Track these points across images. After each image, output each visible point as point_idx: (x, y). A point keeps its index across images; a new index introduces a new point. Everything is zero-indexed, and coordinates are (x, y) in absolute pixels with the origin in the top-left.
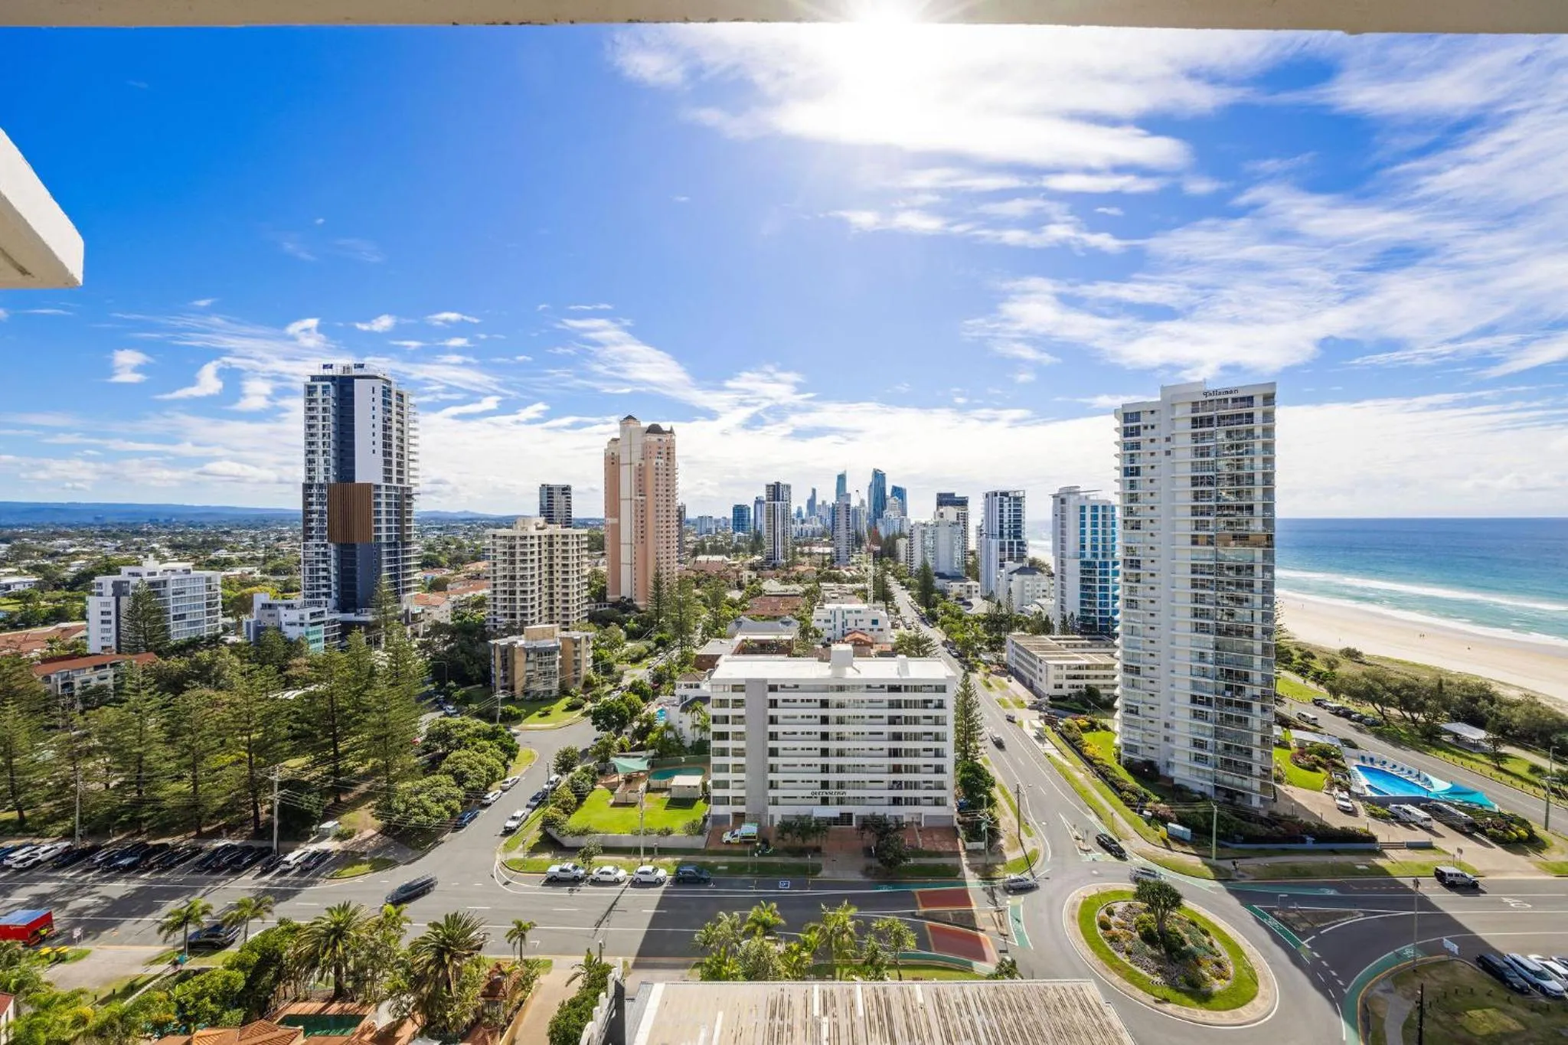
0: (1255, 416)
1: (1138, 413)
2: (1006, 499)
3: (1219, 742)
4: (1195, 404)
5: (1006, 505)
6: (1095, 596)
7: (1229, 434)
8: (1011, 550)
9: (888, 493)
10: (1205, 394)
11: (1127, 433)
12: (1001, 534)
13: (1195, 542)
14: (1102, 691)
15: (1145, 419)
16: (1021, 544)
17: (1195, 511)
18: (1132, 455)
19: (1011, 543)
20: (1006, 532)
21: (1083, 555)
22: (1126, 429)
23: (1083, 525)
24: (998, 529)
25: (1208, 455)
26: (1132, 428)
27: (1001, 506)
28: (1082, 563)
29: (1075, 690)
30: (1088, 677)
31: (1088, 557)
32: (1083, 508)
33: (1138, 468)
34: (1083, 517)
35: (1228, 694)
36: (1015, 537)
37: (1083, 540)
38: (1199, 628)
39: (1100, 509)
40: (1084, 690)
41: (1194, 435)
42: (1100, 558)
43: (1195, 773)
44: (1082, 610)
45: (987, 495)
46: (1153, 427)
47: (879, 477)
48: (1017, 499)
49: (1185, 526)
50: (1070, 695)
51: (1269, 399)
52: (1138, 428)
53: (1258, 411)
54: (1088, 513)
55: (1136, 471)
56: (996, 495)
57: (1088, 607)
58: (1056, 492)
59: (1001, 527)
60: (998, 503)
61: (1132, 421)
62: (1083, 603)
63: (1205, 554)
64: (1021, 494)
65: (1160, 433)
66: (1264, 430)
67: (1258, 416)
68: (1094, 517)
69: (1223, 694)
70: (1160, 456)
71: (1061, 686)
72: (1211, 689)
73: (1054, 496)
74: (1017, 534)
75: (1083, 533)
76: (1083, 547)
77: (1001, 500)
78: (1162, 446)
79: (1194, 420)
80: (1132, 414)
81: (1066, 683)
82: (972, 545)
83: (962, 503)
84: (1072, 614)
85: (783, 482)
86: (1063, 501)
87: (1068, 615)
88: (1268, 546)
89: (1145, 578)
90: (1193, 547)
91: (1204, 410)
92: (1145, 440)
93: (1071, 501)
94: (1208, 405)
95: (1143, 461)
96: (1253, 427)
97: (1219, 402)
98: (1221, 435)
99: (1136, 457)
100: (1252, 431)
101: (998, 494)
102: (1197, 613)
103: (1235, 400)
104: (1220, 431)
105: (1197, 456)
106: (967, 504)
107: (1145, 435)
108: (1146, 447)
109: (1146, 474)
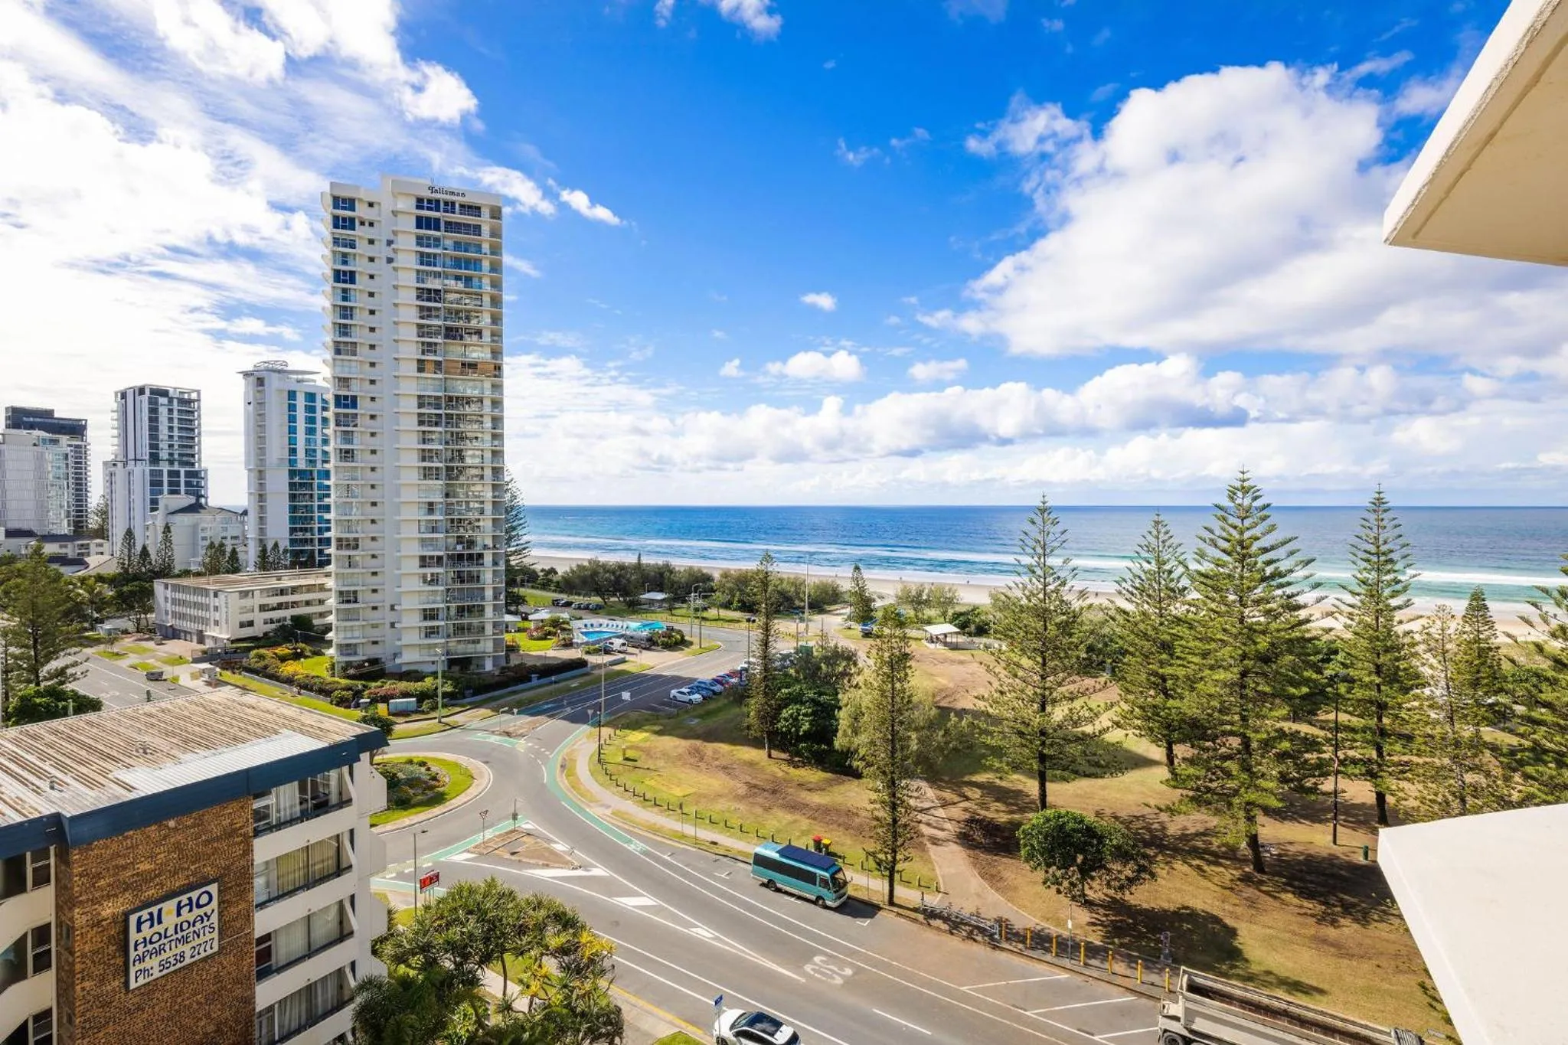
0: (483, 228)
1: (352, 201)
2: (163, 400)
3: (451, 606)
4: (420, 200)
5: (163, 411)
6: (312, 518)
7: (457, 245)
8: (174, 484)
10: (431, 189)
11: (339, 223)
12: (155, 459)
13: (421, 370)
14: (316, 622)
15: (361, 211)
16: (195, 474)
17: (422, 330)
18: (344, 255)
19: (174, 474)
20: (164, 455)
21: (292, 462)
22: (336, 218)
23: (292, 419)
24: (146, 449)
25: (435, 266)
26: (344, 220)
27: (153, 410)
28: (292, 473)
29: (273, 626)
30: (294, 604)
31: (301, 465)
32: (292, 395)
33: (352, 274)
34: (292, 408)
35: (459, 547)
36: (182, 464)
37: (292, 441)
38: (427, 473)
39: (318, 399)
40: (288, 622)
41: (418, 238)
42: (319, 466)
43: (425, 651)
44: (293, 542)
45: (124, 395)
46: (371, 224)
48: (185, 402)
49: (411, 351)
50: (266, 634)
51: (496, 215)
52: (352, 220)
53: (485, 222)
54: (301, 402)
55: (351, 277)
56: (142, 391)
57: (300, 535)
58: (249, 368)
59: (154, 446)
60: (146, 406)
61: (345, 209)
62: (293, 530)
63: (431, 385)
64: (194, 396)
65: (380, 234)
66: (491, 246)
67: (486, 229)
68: (310, 409)
69: (455, 549)
70: (381, 264)
71: (251, 624)
72: (441, 543)
73: (246, 375)
74: (187, 459)
75: (292, 430)
76: (293, 451)
77: (151, 401)
78: (381, 251)
79: (418, 218)
80: (344, 200)
81: (259, 617)
82: (95, 496)
83: (75, 429)
84: (276, 545)
86: (260, 382)
87: (270, 547)
88: (495, 376)
89: (363, 422)
90: (419, 375)
91: (429, 209)
92: (360, 238)
93: (274, 383)
94: (434, 205)
95: (359, 266)
96: (481, 241)
97: (446, 203)
98: (449, 243)
99: (350, 259)
100: (480, 246)
101: (147, 392)
102: (425, 456)
103: (462, 206)
104: (449, 238)
105: (422, 264)
106: (84, 427)
107: (360, 232)
108: (362, 248)
109: (362, 283)
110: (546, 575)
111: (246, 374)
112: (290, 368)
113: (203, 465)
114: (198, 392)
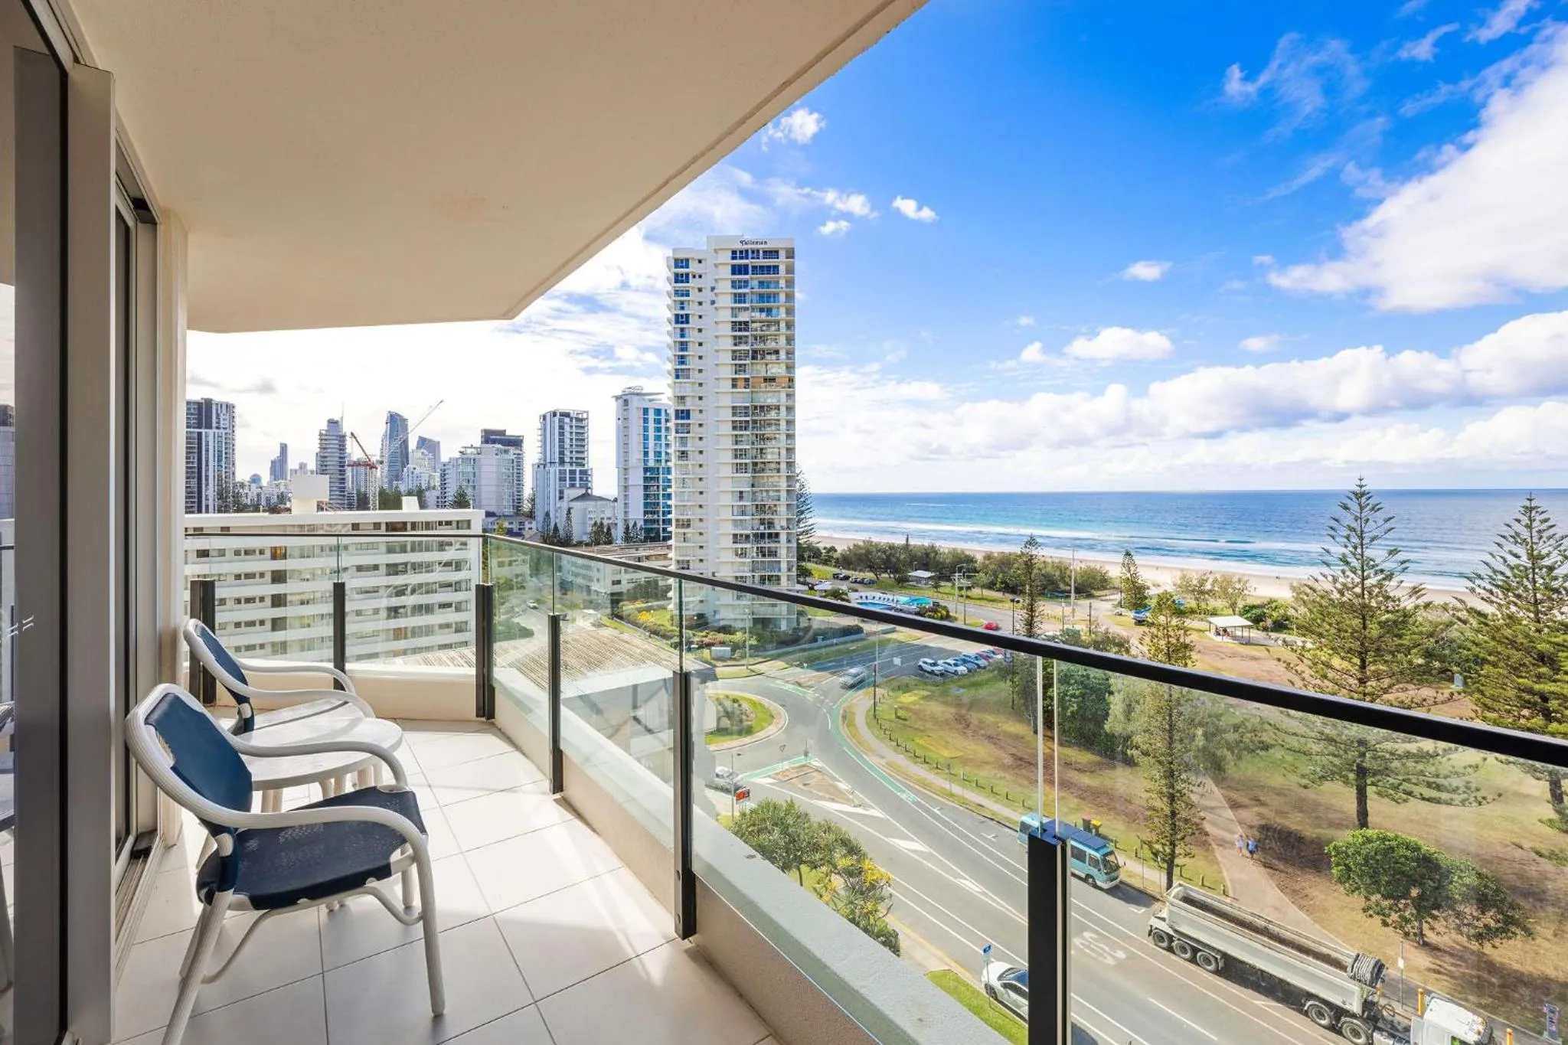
0: (780, 267)
1: (687, 260)
2: (567, 420)
3: (757, 574)
4: (734, 252)
5: (567, 428)
6: (659, 504)
7: (761, 284)
8: (573, 479)
9: (412, 445)
10: (742, 242)
11: (679, 278)
12: (562, 462)
13: (734, 386)
14: (661, 583)
15: (694, 267)
16: (584, 473)
17: (735, 355)
18: (682, 303)
19: (573, 472)
20: (567, 460)
21: (645, 462)
22: (676, 275)
23: (646, 429)
24: (557, 455)
25: (745, 302)
26: (682, 276)
27: (561, 427)
28: (646, 470)
29: (633, 585)
31: (651, 464)
32: (646, 411)
33: (687, 316)
34: (646, 420)
35: (762, 528)
36: (578, 464)
37: (646, 446)
38: (739, 468)
39: (663, 413)
41: (733, 282)
42: (664, 464)
43: (736, 611)
44: (646, 521)
45: (544, 418)
46: (700, 277)
47: (396, 424)
48: (579, 420)
49: (727, 372)
50: (629, 591)
51: (790, 254)
52: (687, 275)
53: (782, 262)
54: (651, 416)
55: (686, 319)
56: (555, 414)
57: (650, 517)
58: (620, 393)
59: (562, 453)
60: (557, 425)
61: (682, 267)
62: (646, 513)
63: (741, 397)
64: (585, 416)
65: (706, 283)
66: (786, 281)
67: (782, 268)
68: (658, 421)
69: (759, 529)
70: (707, 305)
71: (619, 582)
72: (749, 524)
74: (580, 461)
75: (646, 438)
76: (646, 454)
77: (560, 421)
78: (707, 296)
79: (733, 267)
80: (682, 261)
83: (516, 442)
84: (635, 525)
85: (218, 397)
86: (626, 402)
87: (631, 525)
88: (789, 387)
89: (695, 429)
90: (735, 390)
91: (741, 258)
92: (693, 288)
93: (636, 403)
94: (744, 254)
95: (691, 310)
96: (779, 278)
97: (753, 252)
98: (755, 283)
99: (686, 305)
100: (778, 282)
101: (558, 415)
102: (737, 454)
103: (765, 252)
104: (754, 279)
105: (735, 302)
106: (522, 441)
107: (693, 283)
108: (694, 296)
109: (694, 323)
110: (828, 552)
111: (617, 398)
112: (644, 391)
113: (590, 466)
114: (587, 412)
